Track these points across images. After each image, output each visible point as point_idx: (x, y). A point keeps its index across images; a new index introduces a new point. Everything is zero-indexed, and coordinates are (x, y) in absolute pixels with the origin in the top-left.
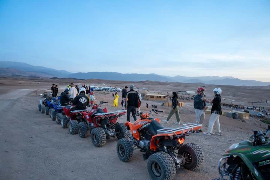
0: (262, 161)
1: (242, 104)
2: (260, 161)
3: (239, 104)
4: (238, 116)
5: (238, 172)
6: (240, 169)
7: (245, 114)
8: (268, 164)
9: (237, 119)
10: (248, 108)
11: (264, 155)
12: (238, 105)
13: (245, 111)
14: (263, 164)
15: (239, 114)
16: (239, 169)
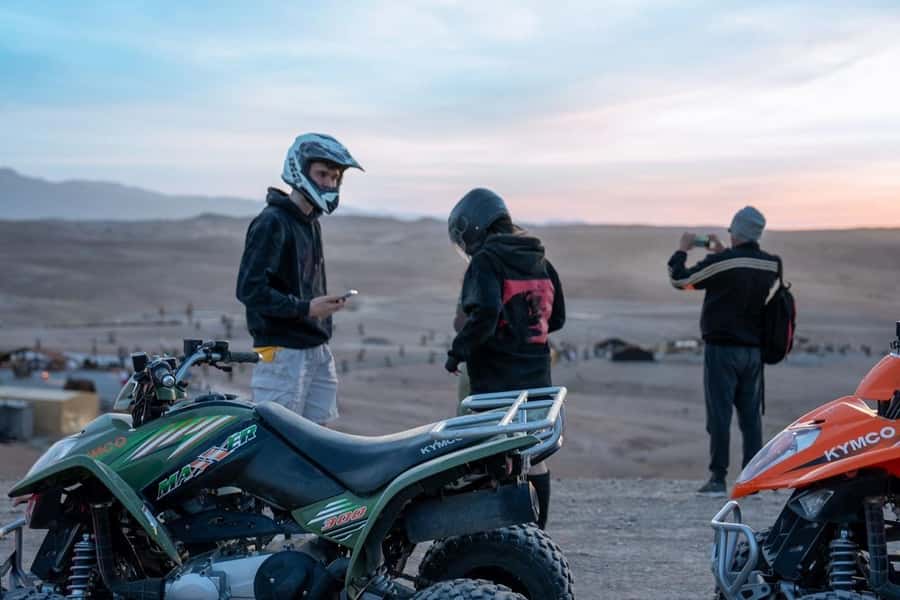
0: (166, 476)
1: (52, 340)
2: (161, 479)
3: (31, 344)
4: (26, 425)
5: (81, 553)
6: (90, 540)
7: (70, 401)
8: (187, 479)
9: (24, 440)
10: (88, 365)
11: (174, 450)
12: (24, 350)
13: (72, 386)
14: (173, 486)
15: (33, 404)
16: (83, 545)
